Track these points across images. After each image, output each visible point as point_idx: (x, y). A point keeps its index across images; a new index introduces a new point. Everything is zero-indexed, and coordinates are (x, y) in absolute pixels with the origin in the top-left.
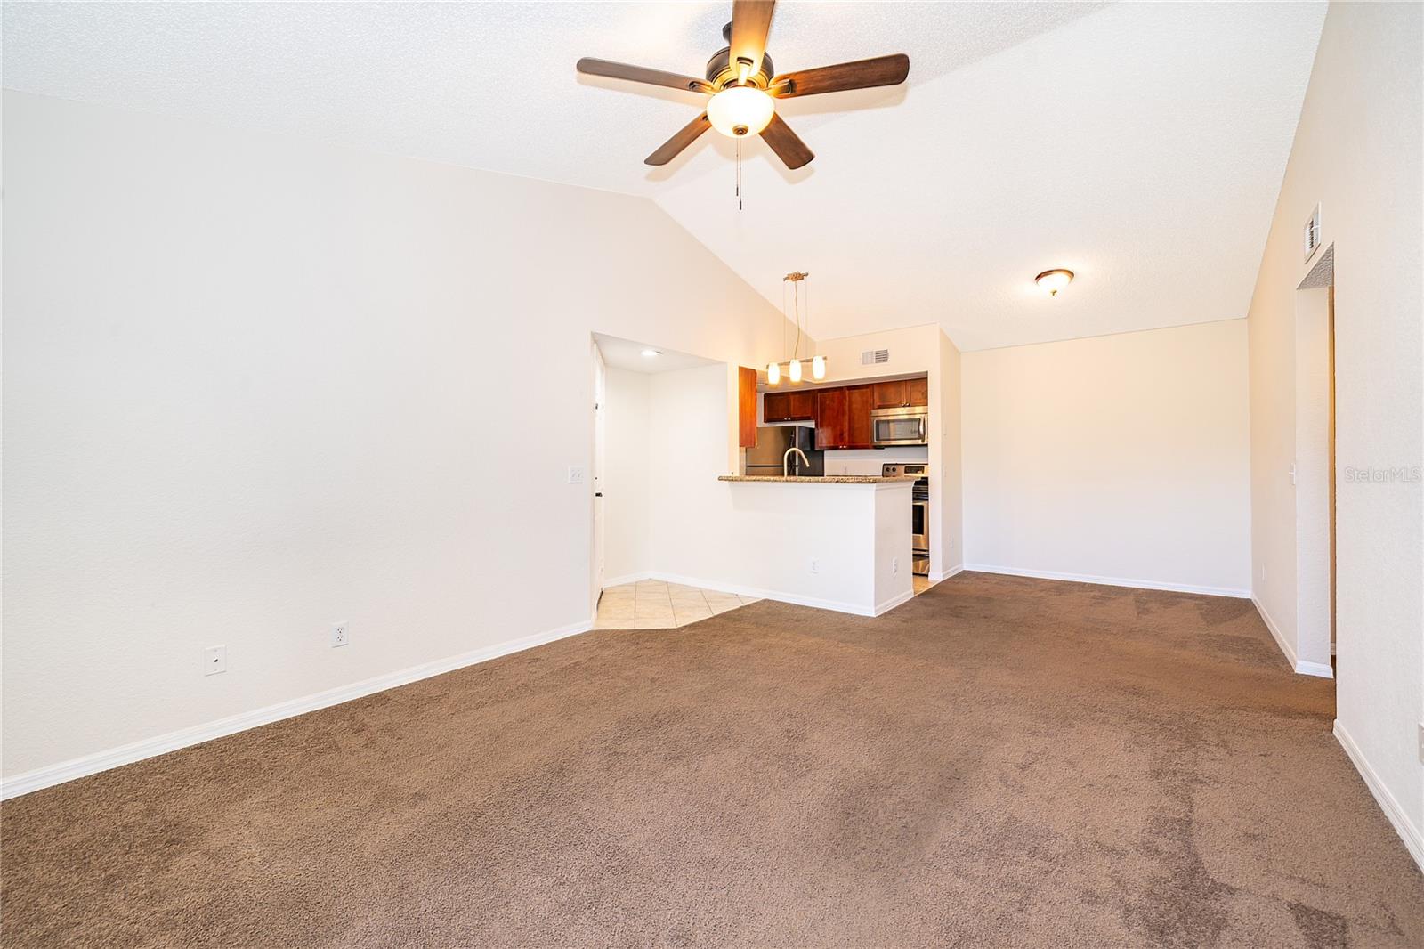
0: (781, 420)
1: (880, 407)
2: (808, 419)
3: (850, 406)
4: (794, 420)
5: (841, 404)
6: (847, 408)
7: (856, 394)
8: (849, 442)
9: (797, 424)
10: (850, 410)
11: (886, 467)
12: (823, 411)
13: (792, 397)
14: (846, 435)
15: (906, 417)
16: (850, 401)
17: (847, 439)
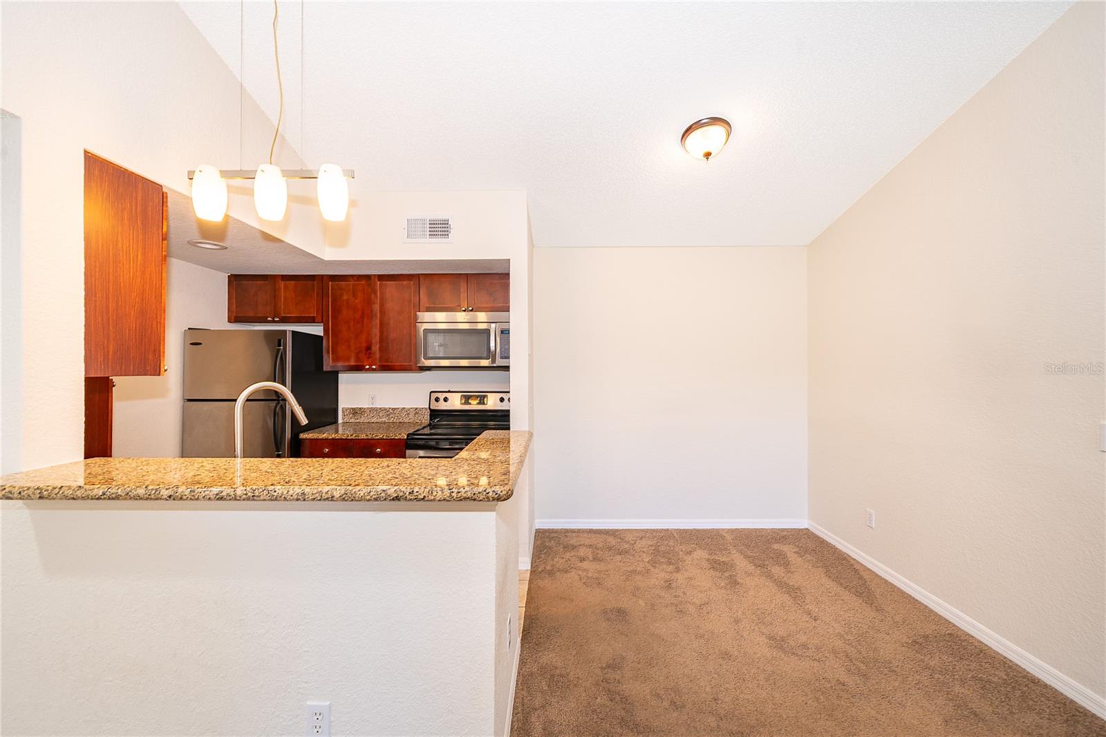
0: (263, 320)
1: (429, 310)
2: (311, 320)
3: (382, 305)
4: (284, 320)
5: (369, 302)
6: (376, 307)
7: (391, 288)
8: (380, 360)
9: (290, 328)
10: (382, 312)
11: (434, 396)
12: (336, 311)
13: (282, 284)
14: (376, 348)
15: (466, 326)
16: (382, 299)
17: (378, 356)
